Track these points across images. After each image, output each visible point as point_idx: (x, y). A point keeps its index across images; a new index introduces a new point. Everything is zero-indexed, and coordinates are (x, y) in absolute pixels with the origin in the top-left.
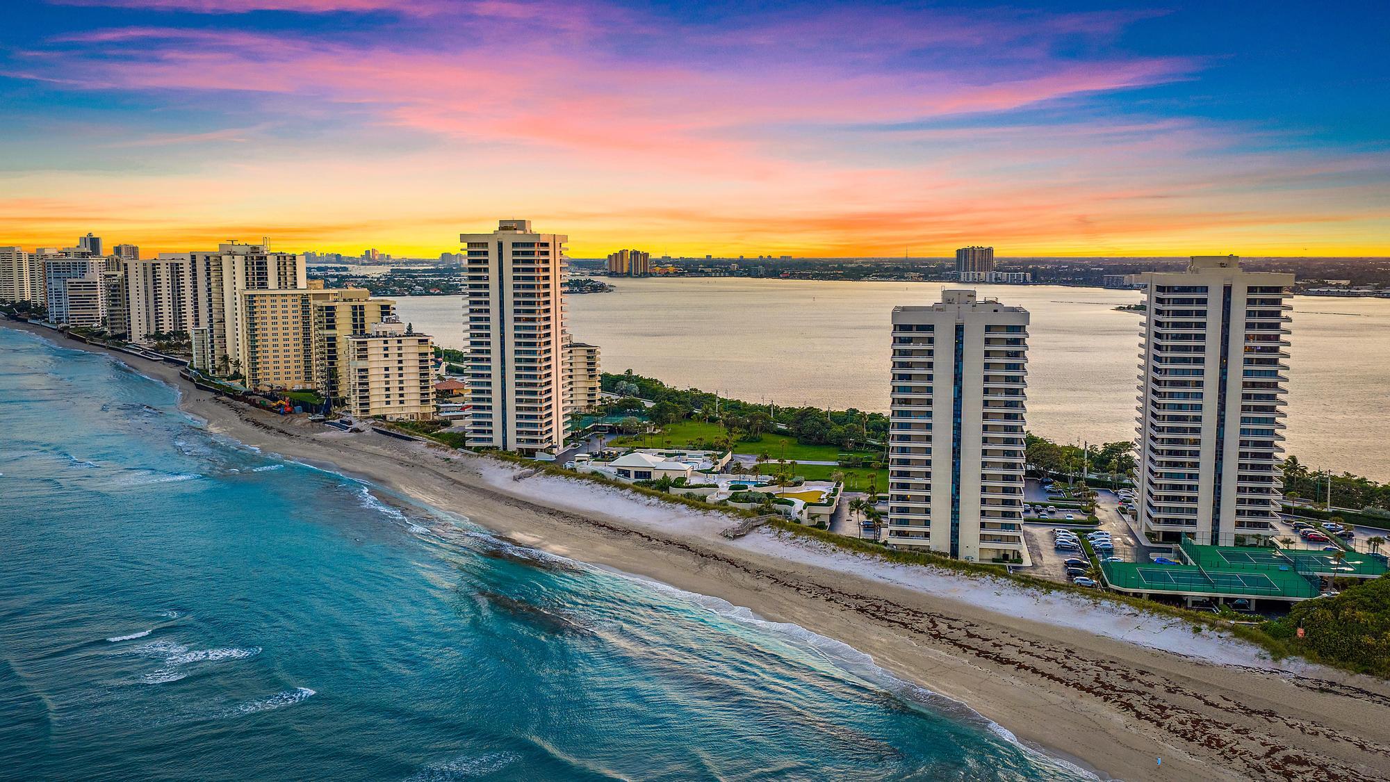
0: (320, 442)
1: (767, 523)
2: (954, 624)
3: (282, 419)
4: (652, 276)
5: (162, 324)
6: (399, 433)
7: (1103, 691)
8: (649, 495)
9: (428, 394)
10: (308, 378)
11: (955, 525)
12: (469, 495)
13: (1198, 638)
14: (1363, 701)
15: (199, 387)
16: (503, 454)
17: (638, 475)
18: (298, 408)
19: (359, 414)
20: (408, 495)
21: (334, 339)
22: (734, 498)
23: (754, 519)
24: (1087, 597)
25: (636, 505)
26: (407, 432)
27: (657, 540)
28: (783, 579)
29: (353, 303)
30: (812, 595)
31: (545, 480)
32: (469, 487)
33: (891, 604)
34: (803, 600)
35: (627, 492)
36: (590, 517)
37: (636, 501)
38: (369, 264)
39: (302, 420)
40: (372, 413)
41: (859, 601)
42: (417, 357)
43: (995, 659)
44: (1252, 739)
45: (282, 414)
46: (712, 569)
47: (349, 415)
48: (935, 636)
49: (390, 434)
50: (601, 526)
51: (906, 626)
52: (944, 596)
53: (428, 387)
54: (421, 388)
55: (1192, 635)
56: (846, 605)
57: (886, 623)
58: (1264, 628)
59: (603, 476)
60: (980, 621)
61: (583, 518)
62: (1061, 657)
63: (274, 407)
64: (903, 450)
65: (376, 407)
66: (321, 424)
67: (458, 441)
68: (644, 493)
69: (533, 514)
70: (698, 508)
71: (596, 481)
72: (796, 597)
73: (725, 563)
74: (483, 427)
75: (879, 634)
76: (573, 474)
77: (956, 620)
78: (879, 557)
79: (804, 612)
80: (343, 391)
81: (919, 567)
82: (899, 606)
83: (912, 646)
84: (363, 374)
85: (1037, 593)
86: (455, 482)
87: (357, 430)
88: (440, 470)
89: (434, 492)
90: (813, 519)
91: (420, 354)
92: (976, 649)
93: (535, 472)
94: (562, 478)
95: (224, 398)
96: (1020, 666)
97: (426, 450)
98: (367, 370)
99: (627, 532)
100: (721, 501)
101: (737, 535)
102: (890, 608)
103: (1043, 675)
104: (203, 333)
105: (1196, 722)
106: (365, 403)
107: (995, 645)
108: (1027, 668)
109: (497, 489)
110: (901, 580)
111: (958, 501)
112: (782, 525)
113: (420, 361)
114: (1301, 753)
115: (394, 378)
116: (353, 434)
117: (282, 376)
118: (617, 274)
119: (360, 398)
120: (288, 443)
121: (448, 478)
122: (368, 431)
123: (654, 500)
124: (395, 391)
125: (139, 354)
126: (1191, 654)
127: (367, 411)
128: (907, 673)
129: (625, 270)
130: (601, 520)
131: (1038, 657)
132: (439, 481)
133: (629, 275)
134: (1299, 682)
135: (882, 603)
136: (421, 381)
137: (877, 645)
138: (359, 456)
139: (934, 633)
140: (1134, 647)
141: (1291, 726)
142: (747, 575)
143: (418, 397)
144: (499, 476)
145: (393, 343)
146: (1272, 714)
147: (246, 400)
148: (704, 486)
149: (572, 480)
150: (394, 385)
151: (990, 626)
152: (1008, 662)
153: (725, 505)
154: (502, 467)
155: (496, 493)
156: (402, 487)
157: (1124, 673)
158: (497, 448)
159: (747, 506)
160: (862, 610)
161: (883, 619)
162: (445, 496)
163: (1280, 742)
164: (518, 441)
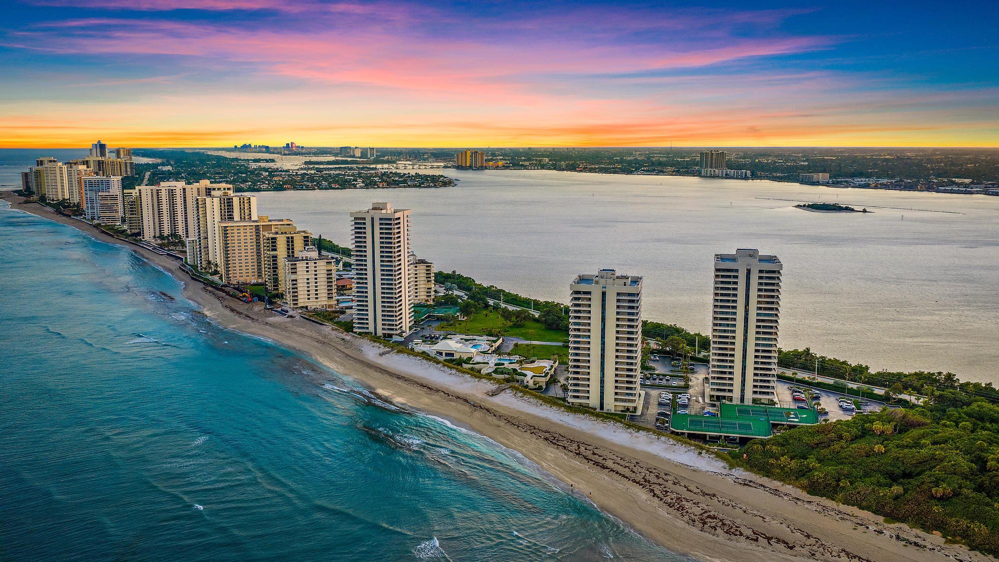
0: (270, 325)
1: (509, 388)
2: (588, 448)
3: (247, 306)
4: (486, 169)
5: (163, 228)
6: (316, 320)
7: (644, 483)
8: (451, 368)
9: (332, 293)
10: (260, 276)
11: (602, 393)
12: (354, 364)
13: (699, 457)
14: (761, 490)
15: (193, 278)
16: (375, 338)
17: (447, 355)
18: (256, 298)
19: (292, 306)
20: (321, 363)
21: (276, 257)
22: (495, 372)
23: (503, 385)
24: (655, 434)
25: (444, 374)
26: (320, 320)
27: (452, 396)
28: (513, 421)
29: (287, 236)
30: (524, 430)
31: (396, 356)
32: (356, 359)
33: (561, 436)
34: (520, 433)
35: (440, 366)
36: (419, 381)
37: (444, 371)
38: (289, 154)
39: (258, 307)
40: (300, 305)
41: (547, 434)
42: (326, 272)
43: (601, 466)
44: (699, 507)
45: (246, 303)
46: (478, 414)
47: (286, 305)
48: (577, 454)
49: (310, 320)
50: (424, 386)
51: (565, 448)
52: (589, 432)
53: (332, 290)
54: (328, 290)
55: (697, 456)
56: (539, 436)
57: (556, 446)
58: (730, 453)
59: (428, 355)
60: (601, 446)
61: (415, 381)
62: (632, 466)
63: (241, 297)
64: (577, 354)
65: (302, 301)
66: (270, 311)
67: (348, 327)
68: (449, 367)
69: (389, 378)
70: (476, 377)
71: (424, 358)
72: (517, 431)
73: (485, 411)
74: (363, 320)
75: (551, 452)
76: (412, 353)
77: (590, 445)
78: (563, 409)
79: (519, 439)
80: (281, 289)
81: (581, 416)
82: (565, 437)
83: (564, 459)
84: (295, 282)
85: (633, 432)
86: (347, 355)
87: (291, 317)
88: (339, 347)
89: (336, 362)
90: (535, 385)
91: (327, 270)
92: (594, 461)
93: (392, 350)
94: (406, 355)
95: (210, 288)
96: (612, 470)
97: (331, 332)
98: (296, 280)
99: (437, 391)
100: (489, 373)
101: (494, 394)
102: (561, 438)
103: (620, 474)
104: (193, 242)
105: (678, 499)
106: (295, 299)
107: (604, 459)
108: (614, 471)
109: (370, 361)
110: (571, 422)
111: (604, 381)
112: (517, 389)
113: (328, 274)
114: (716, 514)
115: (312, 284)
116: (289, 319)
117: (244, 274)
118: (462, 167)
119: (293, 296)
120: (252, 324)
121: (343, 353)
122: (298, 317)
123: (454, 371)
124: (313, 292)
125: (151, 249)
126: (693, 465)
127: (297, 304)
128: (558, 472)
129: (468, 165)
130: (425, 383)
131: (622, 466)
132: (339, 354)
133: (470, 168)
134: (736, 480)
135: (557, 435)
136: (328, 286)
137: (549, 458)
138: (293, 335)
139: (577, 452)
140: (669, 461)
141: (719, 501)
142: (494, 418)
143: (326, 295)
144: (371, 352)
145: (311, 264)
146: (714, 495)
147: (223, 291)
148: (481, 363)
149: (411, 357)
150: (312, 288)
151: (605, 449)
152: (607, 468)
153: (491, 376)
154: (373, 347)
155: (369, 364)
156: (318, 357)
157: (658, 474)
158: (371, 333)
159: (502, 376)
160: (546, 439)
161: (555, 444)
162: (342, 364)
163: (710, 508)
164: (383, 329)
